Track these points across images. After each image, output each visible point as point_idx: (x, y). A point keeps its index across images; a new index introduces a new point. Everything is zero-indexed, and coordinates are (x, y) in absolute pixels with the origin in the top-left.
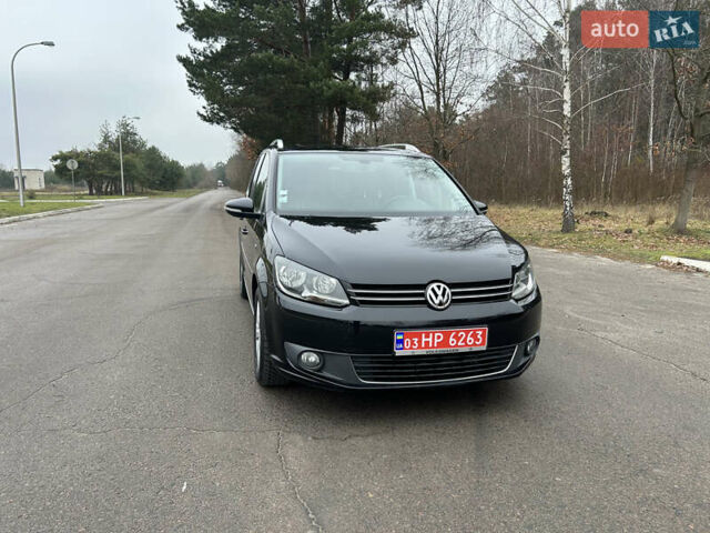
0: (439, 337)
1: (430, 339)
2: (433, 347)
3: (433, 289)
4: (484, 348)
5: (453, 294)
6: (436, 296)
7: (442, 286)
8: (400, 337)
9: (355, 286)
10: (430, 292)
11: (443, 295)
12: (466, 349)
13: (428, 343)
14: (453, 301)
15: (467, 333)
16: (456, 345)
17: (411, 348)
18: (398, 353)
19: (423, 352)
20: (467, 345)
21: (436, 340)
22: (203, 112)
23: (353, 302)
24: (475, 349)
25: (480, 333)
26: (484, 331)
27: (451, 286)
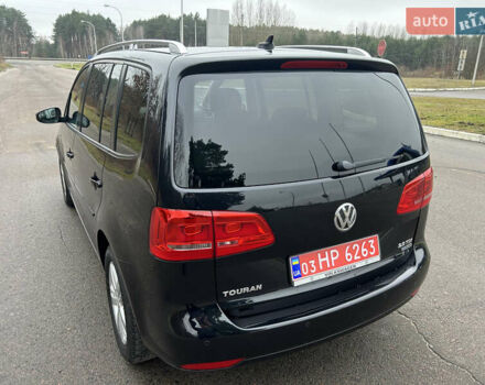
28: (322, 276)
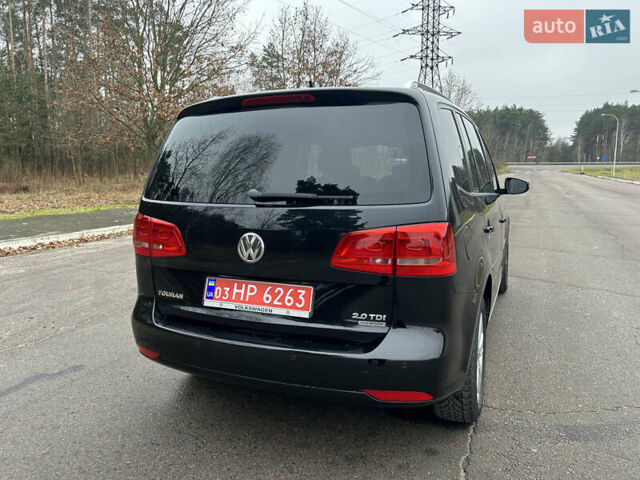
28: (231, 306)
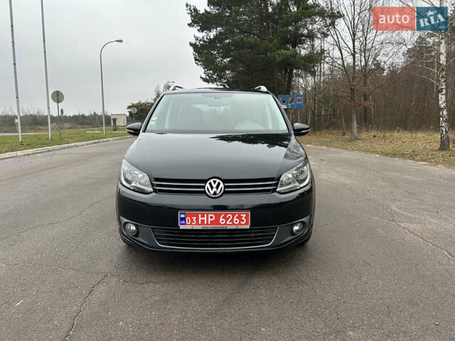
0: (212, 217)
1: (205, 219)
2: (207, 224)
3: (210, 184)
4: (248, 227)
5: (225, 187)
6: (212, 188)
7: (218, 181)
8: (183, 216)
9: (156, 179)
10: (208, 185)
11: (217, 187)
12: (234, 227)
13: (204, 221)
14: (225, 192)
15: (233, 215)
16: (225, 224)
17: (191, 224)
18: (182, 227)
19: (200, 227)
20: (233, 224)
21: (210, 220)
22: (204, 76)
23: (155, 191)
24: (240, 227)
25: (244, 215)
26: (247, 215)
27: (224, 181)
